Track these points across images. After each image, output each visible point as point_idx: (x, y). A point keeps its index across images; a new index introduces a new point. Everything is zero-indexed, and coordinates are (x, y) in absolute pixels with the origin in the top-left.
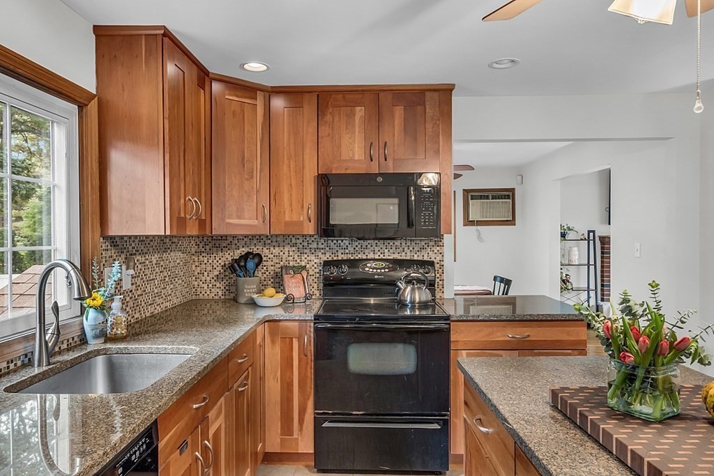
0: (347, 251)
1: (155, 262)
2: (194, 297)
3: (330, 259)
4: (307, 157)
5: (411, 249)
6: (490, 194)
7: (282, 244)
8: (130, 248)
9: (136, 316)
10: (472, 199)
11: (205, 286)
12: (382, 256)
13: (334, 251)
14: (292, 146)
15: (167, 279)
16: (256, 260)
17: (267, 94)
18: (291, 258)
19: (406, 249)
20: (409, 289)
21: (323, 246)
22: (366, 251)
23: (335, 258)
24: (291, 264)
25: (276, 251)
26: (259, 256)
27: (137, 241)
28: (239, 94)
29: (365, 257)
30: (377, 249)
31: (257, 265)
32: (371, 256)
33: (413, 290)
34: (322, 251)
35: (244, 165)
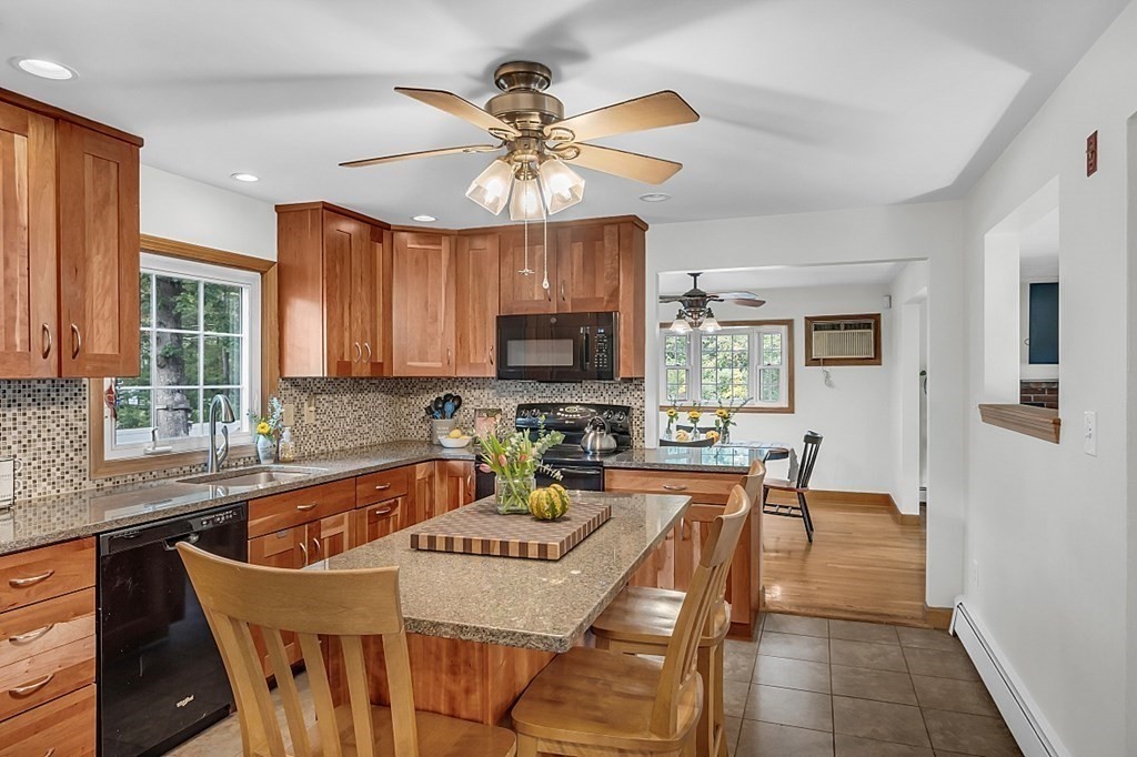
0: (544, 395)
1: (346, 401)
2: (403, 438)
4: (489, 299)
6: (842, 322)
7: (482, 386)
8: (315, 388)
9: (321, 448)
10: (816, 330)
11: (412, 427)
12: (577, 400)
14: (476, 288)
15: (363, 418)
16: (456, 403)
17: (453, 238)
18: (490, 401)
20: (592, 434)
22: (564, 395)
24: (491, 407)
25: (476, 393)
26: (459, 398)
27: (323, 382)
28: (422, 241)
29: (562, 401)
30: (574, 393)
31: (457, 408)
32: (568, 400)
33: (595, 436)
35: (427, 310)
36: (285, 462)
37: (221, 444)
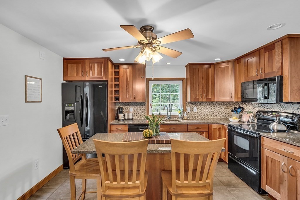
0: (267, 108)
3: (262, 110)
5: (292, 108)
8: (197, 104)
12: (280, 110)
13: (264, 108)
14: (239, 75)
16: (242, 109)
18: (252, 109)
19: (290, 108)
21: (260, 106)
22: (274, 108)
23: (264, 110)
25: (248, 106)
30: (278, 107)
31: (242, 111)
34: (260, 107)
36: (185, 119)
37: (169, 114)
